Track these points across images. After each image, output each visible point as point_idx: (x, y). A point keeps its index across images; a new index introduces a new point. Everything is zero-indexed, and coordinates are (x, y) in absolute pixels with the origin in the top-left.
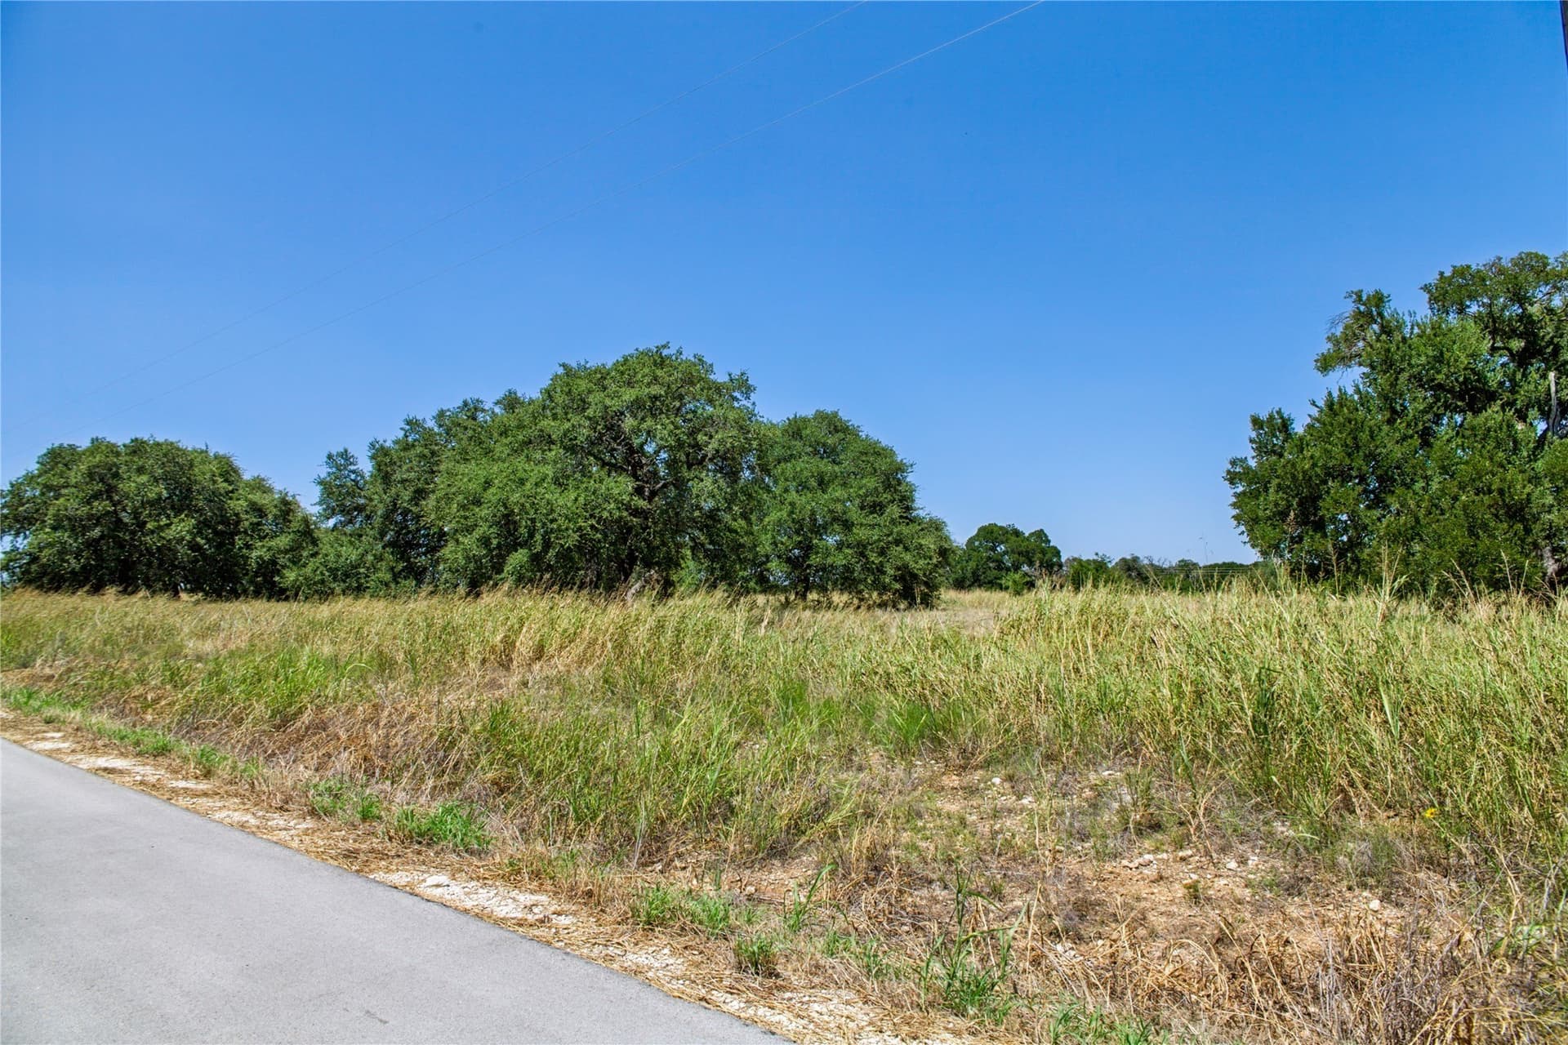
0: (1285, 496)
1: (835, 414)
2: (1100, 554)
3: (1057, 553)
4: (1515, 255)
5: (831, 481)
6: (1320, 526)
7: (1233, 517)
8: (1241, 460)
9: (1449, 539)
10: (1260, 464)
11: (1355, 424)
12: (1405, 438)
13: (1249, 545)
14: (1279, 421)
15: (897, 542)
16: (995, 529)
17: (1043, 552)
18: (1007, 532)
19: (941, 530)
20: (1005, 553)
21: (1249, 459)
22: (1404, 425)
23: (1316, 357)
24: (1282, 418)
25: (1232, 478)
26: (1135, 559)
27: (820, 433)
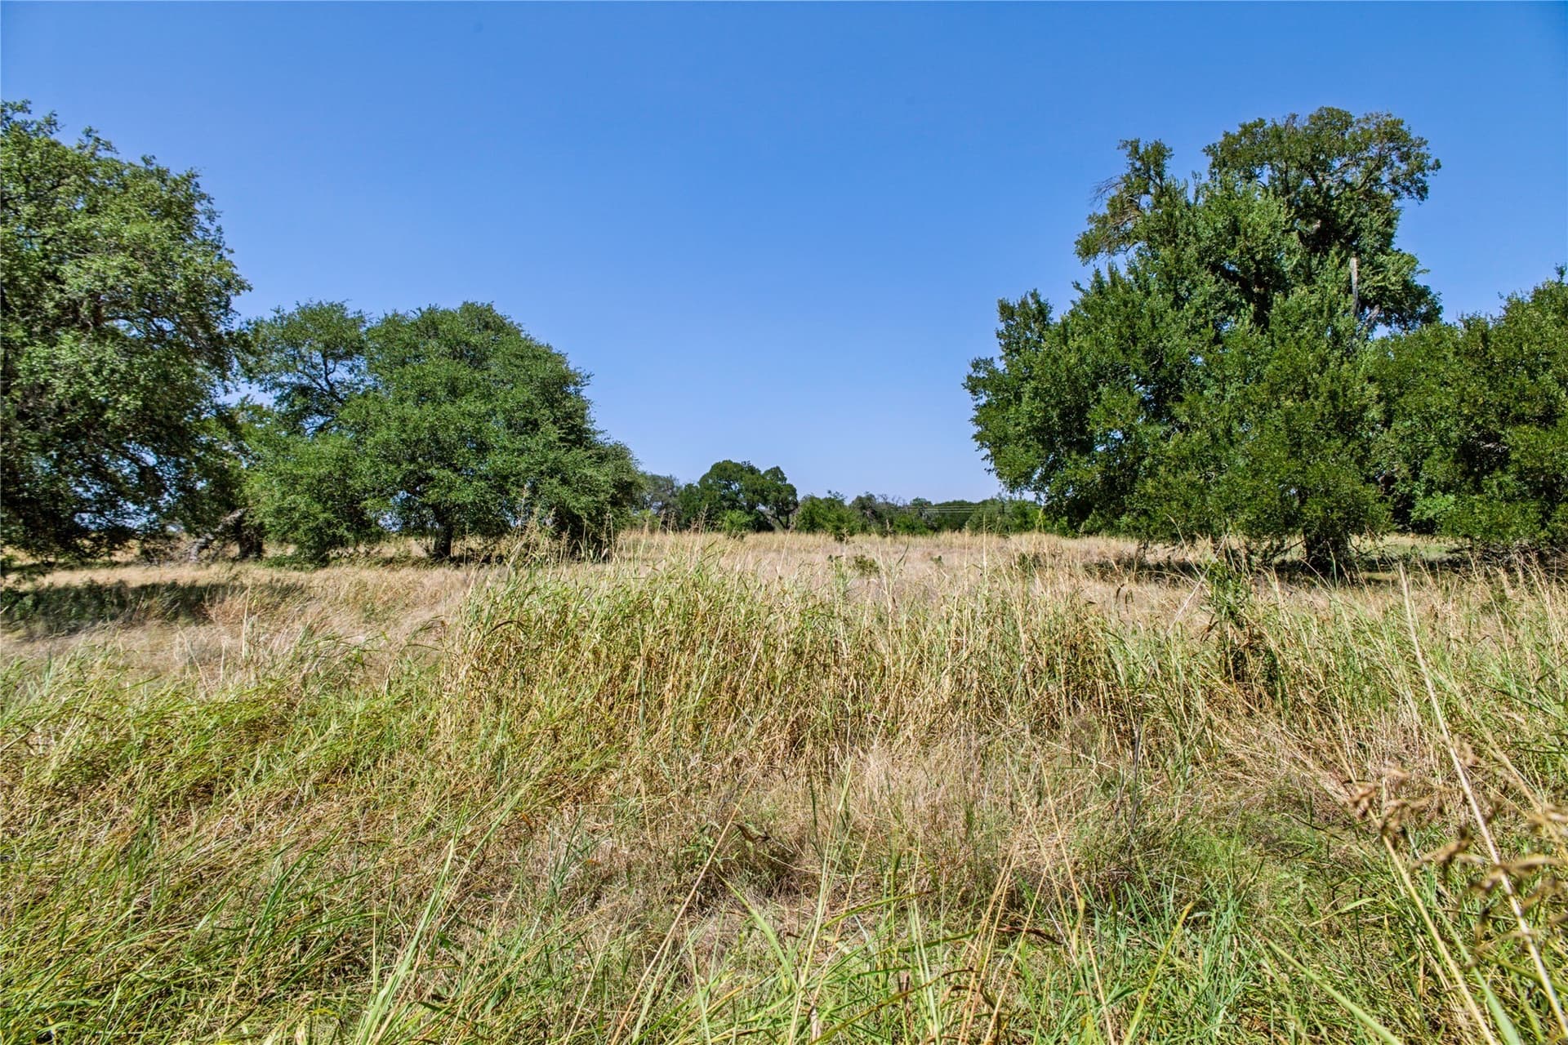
0: (1043, 405)
1: (489, 309)
2: (833, 492)
3: (793, 492)
4: (1314, 111)
5: (468, 391)
6: (1086, 448)
7: (975, 437)
8: (986, 362)
9: (1267, 464)
10: (1010, 365)
11: (1133, 307)
12: (1194, 329)
13: (993, 474)
14: (1034, 306)
15: (553, 472)
16: (729, 466)
17: (779, 490)
18: (742, 470)
19: (624, 458)
20: (740, 491)
21: (996, 361)
22: (1193, 311)
23: (1077, 238)
24: (1038, 302)
25: (974, 386)
26: (870, 498)
27: (462, 330)
